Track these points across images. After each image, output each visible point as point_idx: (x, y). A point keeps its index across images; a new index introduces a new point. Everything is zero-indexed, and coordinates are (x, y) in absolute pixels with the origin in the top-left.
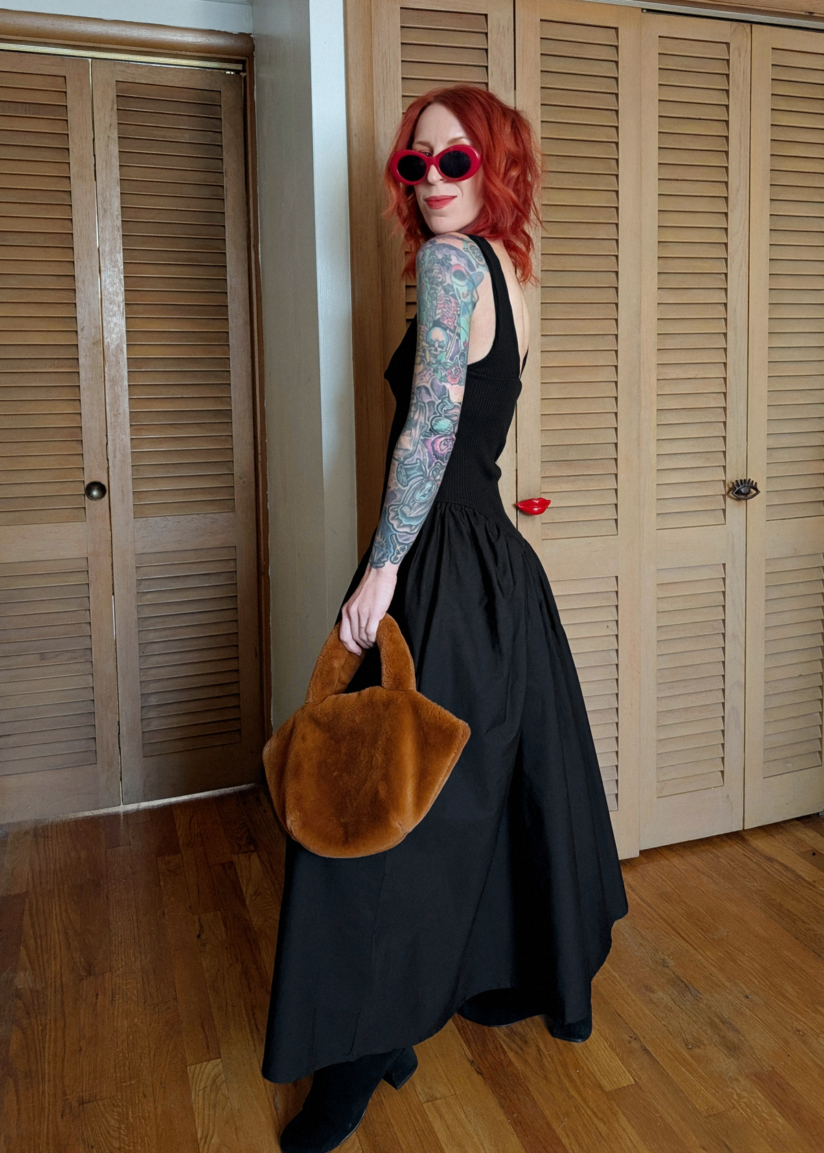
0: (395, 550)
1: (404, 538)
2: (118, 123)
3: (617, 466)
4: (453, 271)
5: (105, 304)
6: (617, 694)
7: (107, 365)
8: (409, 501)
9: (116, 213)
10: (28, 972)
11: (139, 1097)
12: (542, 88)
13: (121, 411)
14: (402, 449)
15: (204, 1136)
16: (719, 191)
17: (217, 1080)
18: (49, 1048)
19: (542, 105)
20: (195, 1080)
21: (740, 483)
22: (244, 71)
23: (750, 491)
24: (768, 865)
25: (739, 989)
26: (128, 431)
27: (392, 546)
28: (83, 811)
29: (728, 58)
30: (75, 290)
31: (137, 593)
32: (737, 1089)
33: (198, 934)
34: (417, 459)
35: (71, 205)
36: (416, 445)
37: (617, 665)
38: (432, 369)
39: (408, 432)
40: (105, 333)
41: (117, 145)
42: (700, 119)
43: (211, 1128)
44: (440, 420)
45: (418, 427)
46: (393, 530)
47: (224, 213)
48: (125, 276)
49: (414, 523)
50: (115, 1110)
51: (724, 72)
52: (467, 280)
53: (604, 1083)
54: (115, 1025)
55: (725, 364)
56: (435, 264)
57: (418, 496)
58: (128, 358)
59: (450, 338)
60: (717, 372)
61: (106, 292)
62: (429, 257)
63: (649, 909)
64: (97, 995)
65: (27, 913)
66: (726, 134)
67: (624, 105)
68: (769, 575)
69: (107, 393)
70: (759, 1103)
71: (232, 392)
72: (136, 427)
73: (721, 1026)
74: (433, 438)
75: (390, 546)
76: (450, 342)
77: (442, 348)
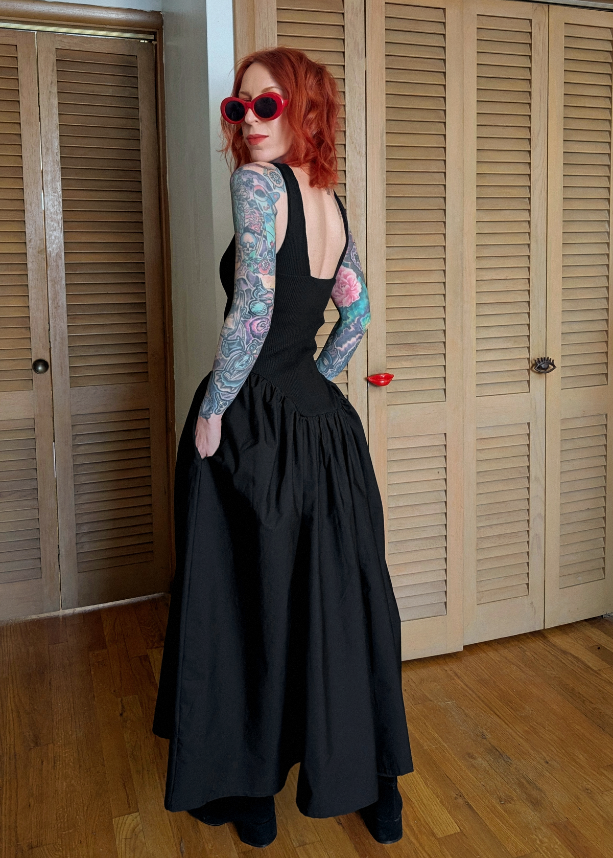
0: (218, 405)
1: (226, 396)
2: (58, 81)
3: (445, 348)
4: (255, 190)
5: (48, 221)
6: (446, 525)
7: (49, 268)
8: (230, 369)
9: (56, 151)
11: (75, 843)
12: (386, 55)
13: (60, 304)
14: (226, 328)
16: (524, 134)
17: (136, 830)
18: (5, 803)
19: (386, 68)
20: (119, 830)
21: (540, 360)
22: (155, 40)
23: (548, 366)
24: (564, 658)
25: (542, 756)
26: (65, 320)
27: (217, 402)
29: (530, 31)
30: (24, 210)
31: (73, 445)
32: (540, 836)
33: (121, 712)
34: (238, 336)
35: (21, 145)
36: (237, 325)
37: (446, 502)
38: (246, 264)
39: (232, 315)
40: (47, 244)
41: (57, 99)
42: (509, 78)
44: (256, 303)
45: (239, 311)
46: (217, 390)
47: (139, 150)
48: (63, 200)
49: (234, 386)
50: (57, 853)
51: (527, 42)
52: (266, 197)
53: (436, 831)
54: (56, 785)
55: (529, 268)
56: (241, 185)
57: (237, 365)
58: (65, 263)
59: (258, 239)
60: (524, 274)
61: (48, 211)
62: (237, 180)
63: (470, 692)
64: (42, 762)
66: (530, 90)
67: (450, 68)
68: (563, 431)
69: (49, 291)
70: (557, 847)
71: (147, 289)
72: (72, 317)
73: (528, 786)
74: (251, 320)
75: (215, 402)
76: (258, 243)
77: (253, 248)
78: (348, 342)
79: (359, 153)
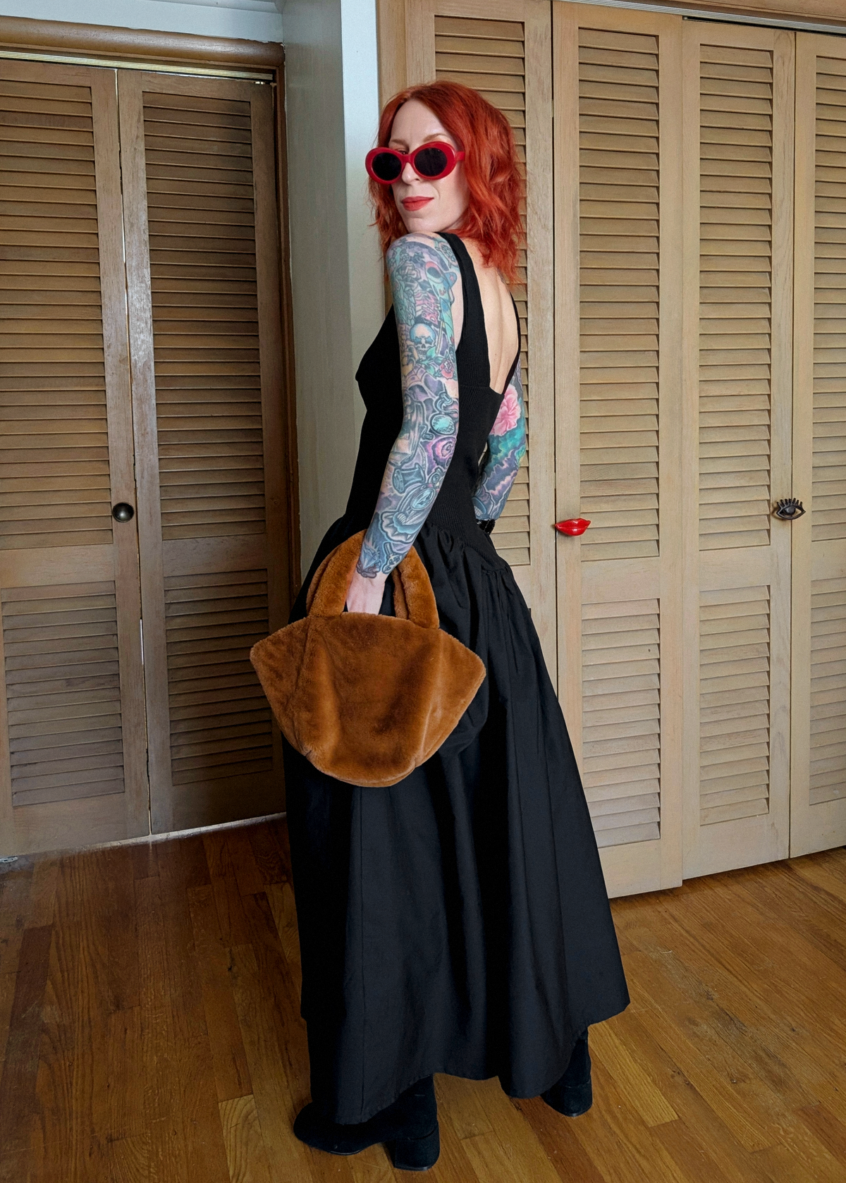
0: (388, 559)
1: (399, 548)
2: (145, 135)
3: (658, 486)
4: (427, 267)
5: (132, 320)
6: (659, 720)
7: (134, 383)
8: (405, 509)
9: (143, 227)
10: (54, 1007)
11: (169, 1134)
12: (580, 97)
13: (148, 430)
14: (399, 453)
15: (236, 1173)
16: (762, 202)
17: (249, 1117)
18: (77, 1083)
19: (580, 115)
20: (226, 1116)
21: (784, 502)
22: (274, 81)
23: (795, 511)
24: (815, 895)
25: (786, 1022)
26: (156, 451)
27: (386, 555)
28: (110, 841)
29: (771, 66)
30: (101, 306)
31: (166, 617)
32: (783, 1124)
33: (229, 966)
34: (416, 464)
35: (97, 220)
36: (415, 448)
37: (659, 690)
38: (423, 366)
39: (406, 435)
40: (132, 351)
41: (144, 158)
42: (743, 129)
43: (243, 1166)
44: (440, 418)
45: (417, 429)
46: (387, 538)
47: (254, 227)
48: (152, 292)
49: (410, 532)
50: (144, 1147)
51: (767, 81)
52: (441, 278)
53: (646, 1118)
54: (144, 1060)
55: (769, 381)
56: (408, 262)
57: (415, 503)
58: (156, 376)
59: (436, 333)
60: (762, 388)
61: (133, 308)
62: (400, 255)
63: (692, 940)
64: (126, 1030)
65: (53, 945)
66: (770, 145)
67: (665, 115)
68: (814, 597)
69: (134, 412)
70: (806, 1139)
71: (263, 411)
72: (165, 447)
73: (767, 1060)
74: (434, 441)
75: (384, 555)
76: (437, 337)
77: (431, 344)
78: (502, 483)
79: (545, 227)
